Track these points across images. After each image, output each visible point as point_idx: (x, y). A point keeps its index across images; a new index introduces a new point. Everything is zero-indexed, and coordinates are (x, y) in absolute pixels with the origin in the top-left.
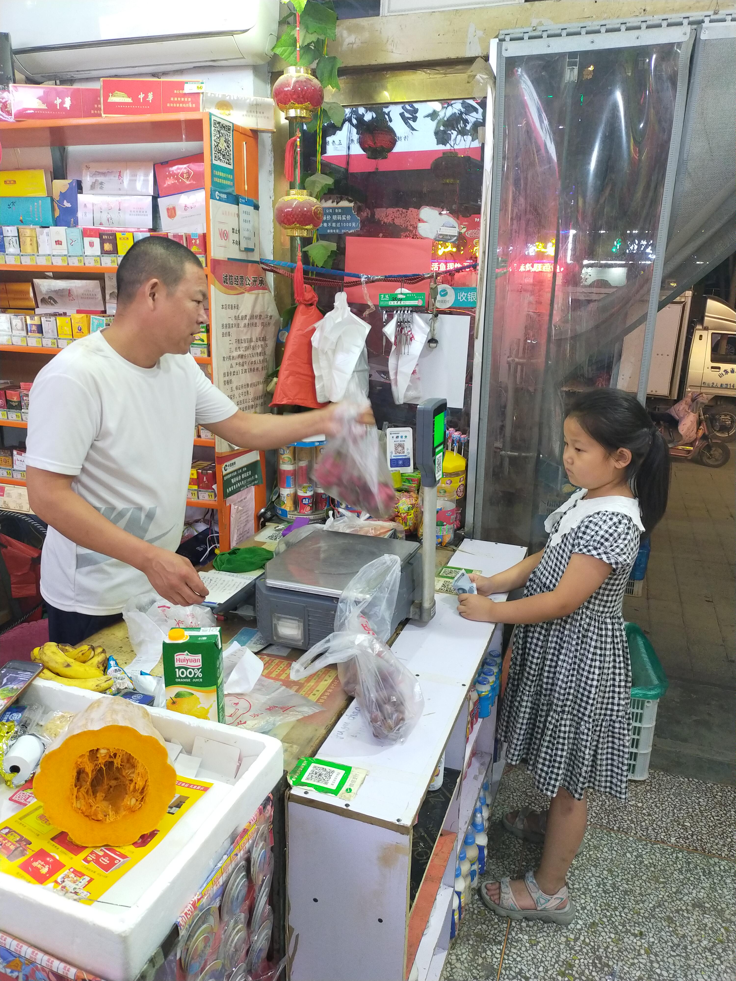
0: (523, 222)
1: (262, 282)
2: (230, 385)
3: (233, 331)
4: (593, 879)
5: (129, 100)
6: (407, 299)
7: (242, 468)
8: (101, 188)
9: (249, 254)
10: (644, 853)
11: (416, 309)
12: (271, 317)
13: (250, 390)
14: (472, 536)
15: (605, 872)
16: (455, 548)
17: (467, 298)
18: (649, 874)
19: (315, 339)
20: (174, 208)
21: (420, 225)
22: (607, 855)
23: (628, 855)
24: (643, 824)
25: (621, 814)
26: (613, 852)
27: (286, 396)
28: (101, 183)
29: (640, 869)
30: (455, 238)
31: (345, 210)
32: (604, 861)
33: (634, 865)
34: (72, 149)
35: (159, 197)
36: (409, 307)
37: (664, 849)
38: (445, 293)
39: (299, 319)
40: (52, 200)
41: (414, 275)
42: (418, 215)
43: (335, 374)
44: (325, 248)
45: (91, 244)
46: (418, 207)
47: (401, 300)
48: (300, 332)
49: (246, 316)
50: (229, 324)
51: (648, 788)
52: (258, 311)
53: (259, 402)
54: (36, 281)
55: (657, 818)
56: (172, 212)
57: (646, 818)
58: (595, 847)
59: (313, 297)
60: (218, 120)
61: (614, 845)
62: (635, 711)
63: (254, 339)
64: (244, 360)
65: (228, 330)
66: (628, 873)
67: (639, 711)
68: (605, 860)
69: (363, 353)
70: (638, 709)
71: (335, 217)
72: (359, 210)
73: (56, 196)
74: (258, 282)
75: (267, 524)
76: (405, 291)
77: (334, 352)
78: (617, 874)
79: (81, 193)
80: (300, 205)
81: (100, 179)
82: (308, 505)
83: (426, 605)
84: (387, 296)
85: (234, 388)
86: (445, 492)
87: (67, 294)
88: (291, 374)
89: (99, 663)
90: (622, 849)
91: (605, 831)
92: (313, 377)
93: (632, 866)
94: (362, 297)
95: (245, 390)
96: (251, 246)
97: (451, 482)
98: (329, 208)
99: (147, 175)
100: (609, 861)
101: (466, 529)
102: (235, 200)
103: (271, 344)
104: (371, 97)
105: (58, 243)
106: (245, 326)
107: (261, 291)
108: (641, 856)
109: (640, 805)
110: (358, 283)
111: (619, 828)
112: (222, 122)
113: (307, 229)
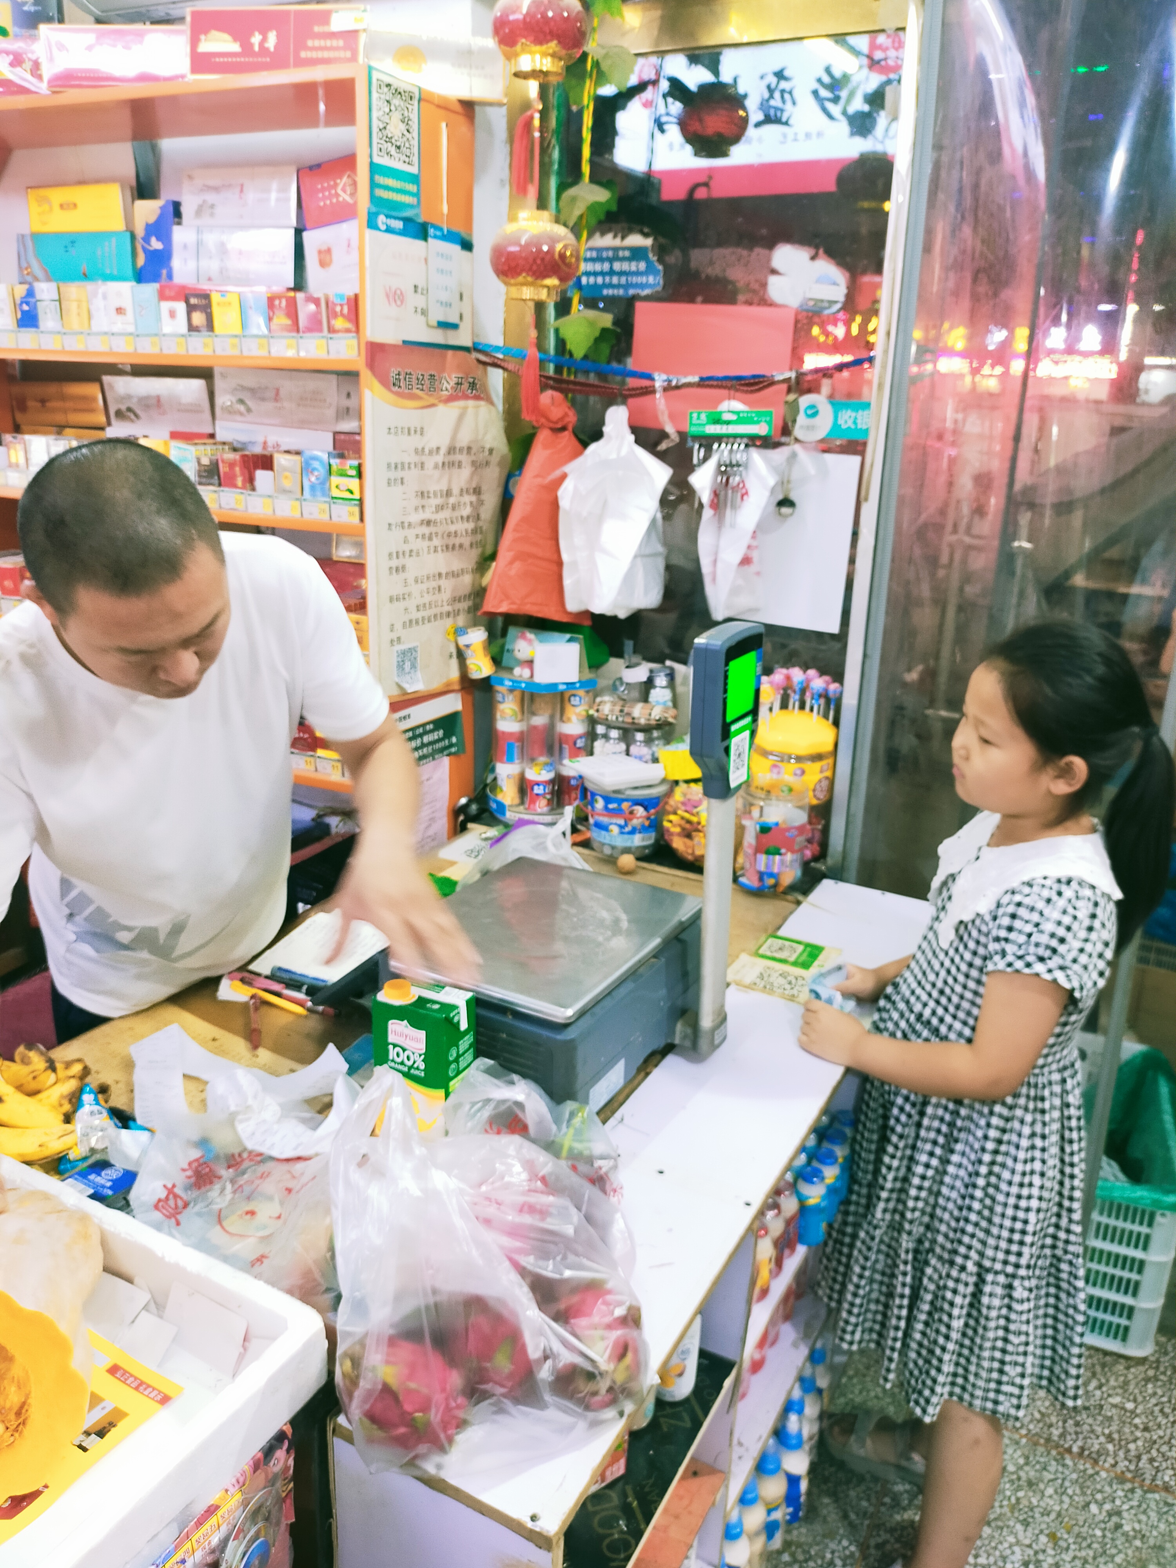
0: (968, 276)
1: (473, 385)
2: (402, 576)
3: (412, 476)
4: (1017, 1549)
5: (235, 47)
6: (740, 421)
7: (423, 725)
8: (212, 215)
9: (450, 333)
10: (1125, 1507)
11: (753, 441)
12: (491, 451)
13: (444, 583)
14: (838, 874)
15: (1043, 1539)
16: (800, 898)
17: (855, 423)
18: (1130, 1552)
19: (566, 495)
20: (329, 251)
21: (772, 280)
22: (1051, 1502)
23: (1094, 1508)
24: (1132, 1446)
25: (1090, 1421)
26: (1066, 1499)
27: (507, 597)
28: (212, 206)
29: (1113, 1539)
30: (839, 306)
31: (637, 253)
32: (1042, 1515)
33: (1104, 1530)
34: (169, 145)
35: (305, 229)
36: (742, 437)
37: (1166, 1504)
38: (813, 412)
39: (538, 456)
40: (133, 237)
41: (754, 377)
42: (769, 260)
43: (601, 560)
44: (591, 323)
45: (172, 314)
46: (771, 244)
47: (728, 423)
48: (539, 481)
49: (438, 449)
50: (403, 464)
51: (1151, 1373)
52: (464, 439)
53: (465, 605)
54: (106, 379)
55: (1161, 1437)
56: (325, 257)
57: (1138, 1434)
58: (1030, 1484)
59: (566, 415)
60: (388, 80)
61: (1067, 1484)
62: (1136, 1228)
63: (456, 491)
64: (432, 529)
65: (399, 474)
66: (1089, 1546)
67: (1144, 1230)
68: (1046, 1513)
69: (654, 521)
70: (1141, 1223)
71: (617, 266)
72: (661, 251)
73: (140, 231)
74: (466, 386)
75: (470, 825)
76: (737, 405)
77: (600, 519)
78: (1064, 1544)
79: (179, 223)
80: (536, 242)
81: (210, 197)
82: (543, 795)
83: (706, 1021)
84: (703, 416)
85: (411, 581)
86: (791, 790)
87: (155, 404)
88: (520, 556)
89: (62, 1097)
90: (1084, 1494)
91: (1054, 1452)
92: (560, 564)
93: (1099, 1533)
94: (656, 417)
95: (434, 584)
96: (454, 319)
97: (803, 772)
98: (607, 249)
99: (284, 190)
100: (1053, 1516)
101: (830, 861)
102: (421, 231)
103: (491, 500)
104: (692, 35)
105: (120, 311)
106: (436, 467)
107: (471, 403)
108: (1119, 1513)
109: (1130, 1406)
110: (649, 391)
111: (1082, 1449)
112: (395, 84)
113: (548, 287)
